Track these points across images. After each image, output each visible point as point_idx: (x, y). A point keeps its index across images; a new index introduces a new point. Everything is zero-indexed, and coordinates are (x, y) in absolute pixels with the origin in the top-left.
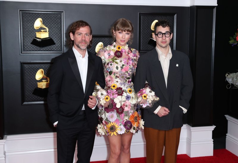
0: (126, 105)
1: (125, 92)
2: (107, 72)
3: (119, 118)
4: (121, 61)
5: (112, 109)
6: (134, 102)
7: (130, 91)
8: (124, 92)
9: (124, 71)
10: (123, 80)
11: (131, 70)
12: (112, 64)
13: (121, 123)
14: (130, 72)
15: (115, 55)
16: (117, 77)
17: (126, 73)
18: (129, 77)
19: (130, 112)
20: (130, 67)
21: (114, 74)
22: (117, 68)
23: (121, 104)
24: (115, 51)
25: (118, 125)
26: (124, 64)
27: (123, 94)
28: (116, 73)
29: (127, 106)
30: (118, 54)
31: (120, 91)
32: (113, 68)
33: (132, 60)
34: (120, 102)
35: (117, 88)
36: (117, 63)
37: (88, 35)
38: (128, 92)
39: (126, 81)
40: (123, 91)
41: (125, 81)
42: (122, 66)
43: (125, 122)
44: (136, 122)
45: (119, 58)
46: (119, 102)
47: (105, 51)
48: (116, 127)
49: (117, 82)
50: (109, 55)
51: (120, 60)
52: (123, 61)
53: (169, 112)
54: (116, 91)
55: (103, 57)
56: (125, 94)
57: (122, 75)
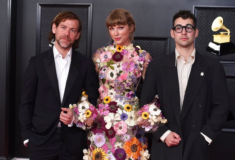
0: (120, 126)
1: (121, 109)
3: (108, 143)
4: (119, 66)
5: (101, 130)
6: (133, 123)
7: (128, 108)
8: (119, 109)
9: (121, 80)
10: (119, 92)
11: (130, 80)
12: (106, 69)
13: (110, 150)
14: (129, 81)
15: (112, 57)
16: (111, 87)
17: (124, 83)
18: (128, 88)
19: (125, 136)
20: (129, 74)
21: (108, 83)
22: (112, 75)
23: (113, 124)
24: (115, 52)
25: (105, 153)
26: (121, 70)
27: (117, 112)
28: (111, 82)
29: (121, 128)
30: (118, 57)
31: (113, 108)
32: (107, 74)
33: (136, 65)
34: (112, 121)
35: (111, 103)
36: (113, 68)
37: (75, 31)
38: (125, 108)
39: (124, 93)
40: (118, 107)
41: (122, 94)
42: (119, 73)
43: (115, 149)
44: (133, 152)
45: (117, 62)
46: (110, 121)
47: (102, 52)
48: (103, 155)
49: (112, 94)
50: (105, 58)
51: (118, 64)
52: (122, 65)
53: (180, 140)
54: (108, 105)
55: (98, 59)
56: (120, 111)
57: (118, 85)
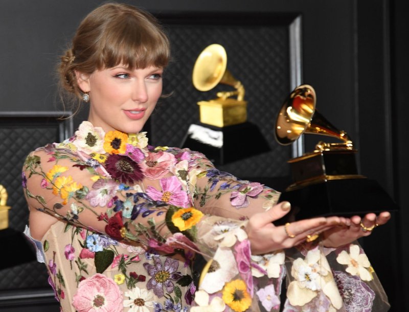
2: (81, 257)
10: (165, 292)
16: (134, 279)
21: (122, 266)
28: (132, 261)
39: (179, 294)
41: (173, 295)
49: (139, 302)
57: (159, 267)
